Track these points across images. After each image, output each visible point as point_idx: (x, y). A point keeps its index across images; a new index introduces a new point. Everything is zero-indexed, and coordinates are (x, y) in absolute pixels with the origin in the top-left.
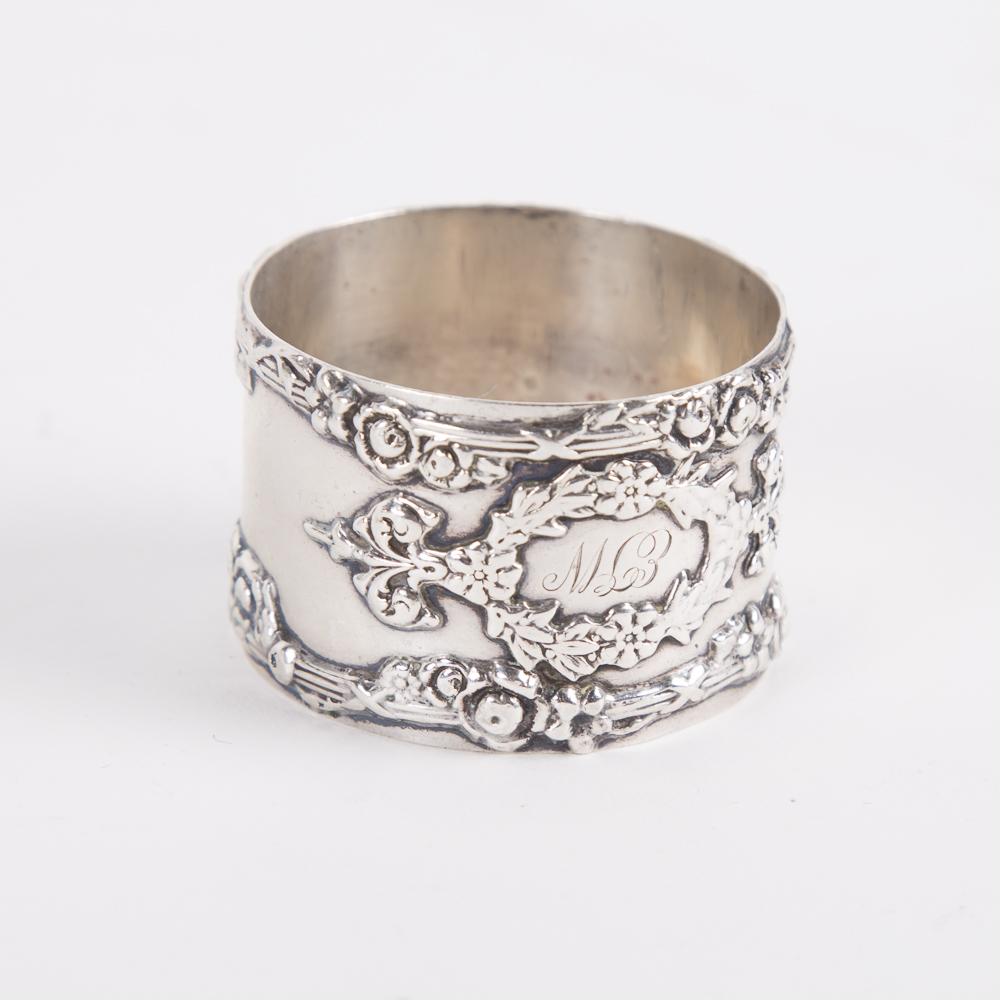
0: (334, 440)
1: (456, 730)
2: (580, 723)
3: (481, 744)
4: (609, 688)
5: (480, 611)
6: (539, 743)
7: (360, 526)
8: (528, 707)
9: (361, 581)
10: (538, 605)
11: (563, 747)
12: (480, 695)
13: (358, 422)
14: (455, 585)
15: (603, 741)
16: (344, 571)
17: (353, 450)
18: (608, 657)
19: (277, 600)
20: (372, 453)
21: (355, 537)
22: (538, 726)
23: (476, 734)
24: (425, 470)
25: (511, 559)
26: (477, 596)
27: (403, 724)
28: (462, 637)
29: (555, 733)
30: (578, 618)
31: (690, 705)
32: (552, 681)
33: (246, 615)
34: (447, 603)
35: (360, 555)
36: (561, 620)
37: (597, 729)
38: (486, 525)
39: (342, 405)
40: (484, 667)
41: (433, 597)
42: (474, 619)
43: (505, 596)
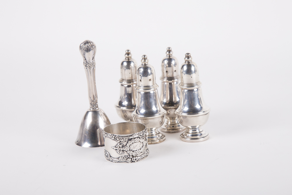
0: (113, 140)
1: (126, 162)
2: (136, 159)
3: (128, 162)
4: (137, 156)
5: (127, 151)
6: (133, 162)
7: (116, 146)
8: (131, 159)
9: (117, 151)
10: (131, 150)
11: (134, 162)
12: (127, 158)
13: (115, 138)
14: (124, 150)
15: (137, 161)
16: (115, 150)
17: (115, 140)
18: (137, 154)
19: (110, 154)
20: (117, 140)
21: (116, 147)
22: (132, 160)
23: (127, 162)
24: (121, 141)
25: (129, 147)
26: (126, 150)
27: (122, 162)
28: (126, 154)
29: (134, 161)
30: (134, 151)
31: (143, 157)
32: (133, 156)
33: (107, 156)
34: (124, 151)
35: (116, 148)
36: (133, 151)
37: (137, 160)
38: (126, 144)
39: (114, 137)
40: (127, 156)
41: (123, 151)
42: (126, 152)
43: (128, 150)
